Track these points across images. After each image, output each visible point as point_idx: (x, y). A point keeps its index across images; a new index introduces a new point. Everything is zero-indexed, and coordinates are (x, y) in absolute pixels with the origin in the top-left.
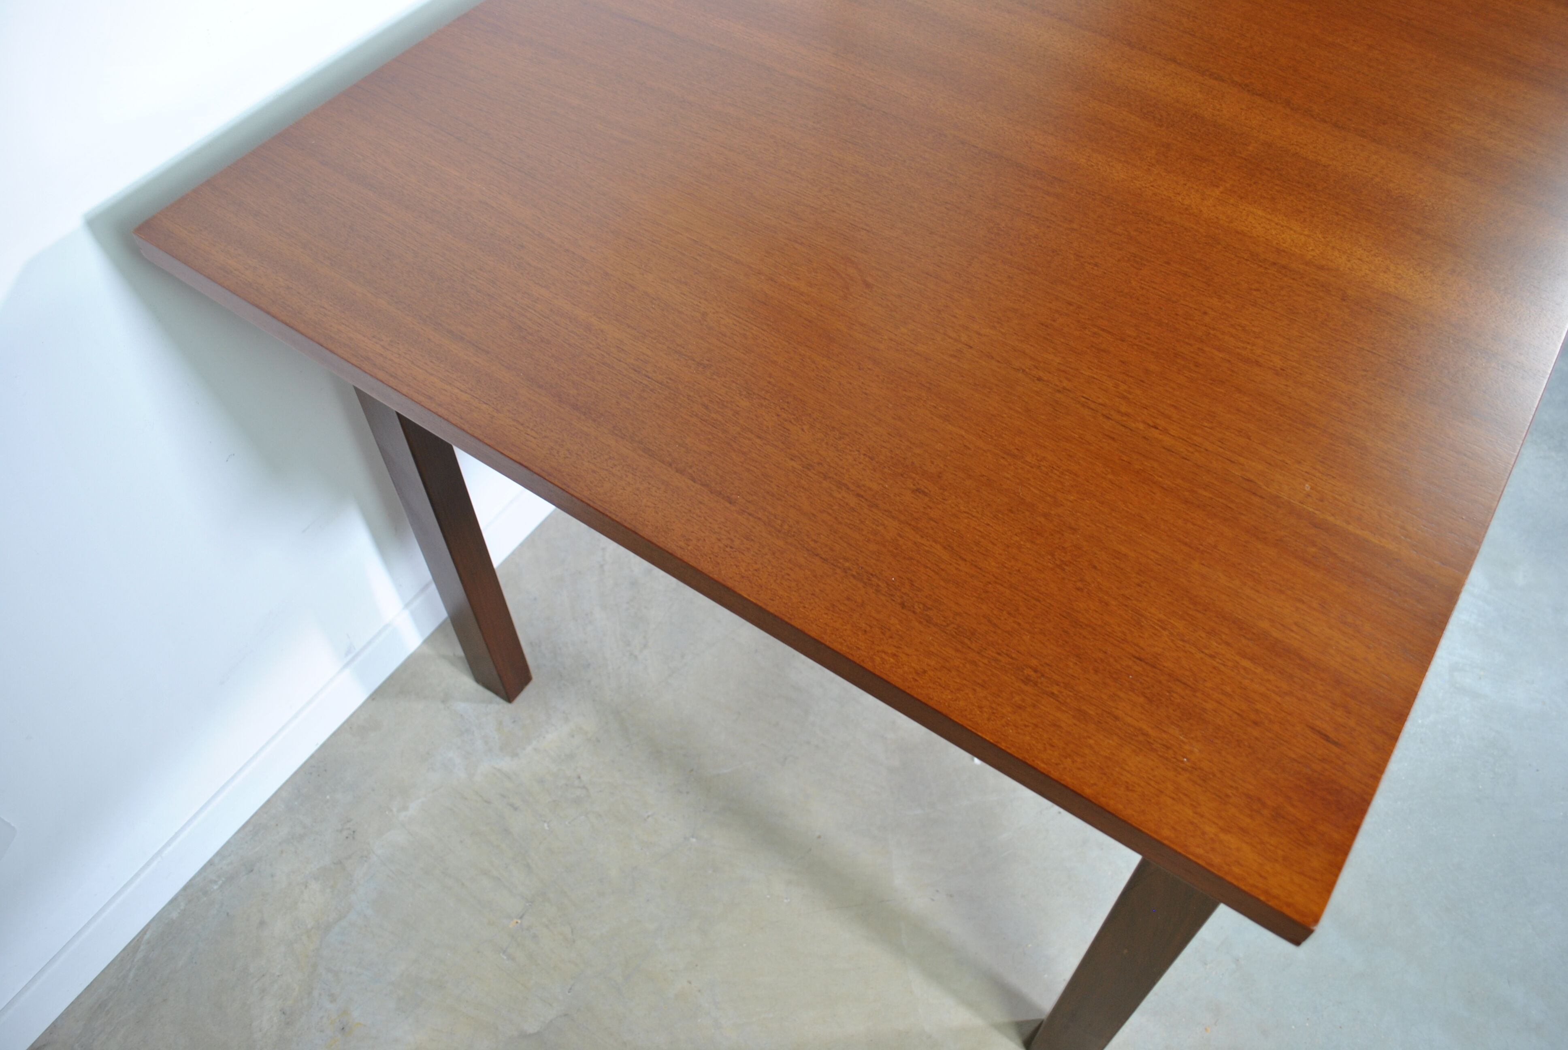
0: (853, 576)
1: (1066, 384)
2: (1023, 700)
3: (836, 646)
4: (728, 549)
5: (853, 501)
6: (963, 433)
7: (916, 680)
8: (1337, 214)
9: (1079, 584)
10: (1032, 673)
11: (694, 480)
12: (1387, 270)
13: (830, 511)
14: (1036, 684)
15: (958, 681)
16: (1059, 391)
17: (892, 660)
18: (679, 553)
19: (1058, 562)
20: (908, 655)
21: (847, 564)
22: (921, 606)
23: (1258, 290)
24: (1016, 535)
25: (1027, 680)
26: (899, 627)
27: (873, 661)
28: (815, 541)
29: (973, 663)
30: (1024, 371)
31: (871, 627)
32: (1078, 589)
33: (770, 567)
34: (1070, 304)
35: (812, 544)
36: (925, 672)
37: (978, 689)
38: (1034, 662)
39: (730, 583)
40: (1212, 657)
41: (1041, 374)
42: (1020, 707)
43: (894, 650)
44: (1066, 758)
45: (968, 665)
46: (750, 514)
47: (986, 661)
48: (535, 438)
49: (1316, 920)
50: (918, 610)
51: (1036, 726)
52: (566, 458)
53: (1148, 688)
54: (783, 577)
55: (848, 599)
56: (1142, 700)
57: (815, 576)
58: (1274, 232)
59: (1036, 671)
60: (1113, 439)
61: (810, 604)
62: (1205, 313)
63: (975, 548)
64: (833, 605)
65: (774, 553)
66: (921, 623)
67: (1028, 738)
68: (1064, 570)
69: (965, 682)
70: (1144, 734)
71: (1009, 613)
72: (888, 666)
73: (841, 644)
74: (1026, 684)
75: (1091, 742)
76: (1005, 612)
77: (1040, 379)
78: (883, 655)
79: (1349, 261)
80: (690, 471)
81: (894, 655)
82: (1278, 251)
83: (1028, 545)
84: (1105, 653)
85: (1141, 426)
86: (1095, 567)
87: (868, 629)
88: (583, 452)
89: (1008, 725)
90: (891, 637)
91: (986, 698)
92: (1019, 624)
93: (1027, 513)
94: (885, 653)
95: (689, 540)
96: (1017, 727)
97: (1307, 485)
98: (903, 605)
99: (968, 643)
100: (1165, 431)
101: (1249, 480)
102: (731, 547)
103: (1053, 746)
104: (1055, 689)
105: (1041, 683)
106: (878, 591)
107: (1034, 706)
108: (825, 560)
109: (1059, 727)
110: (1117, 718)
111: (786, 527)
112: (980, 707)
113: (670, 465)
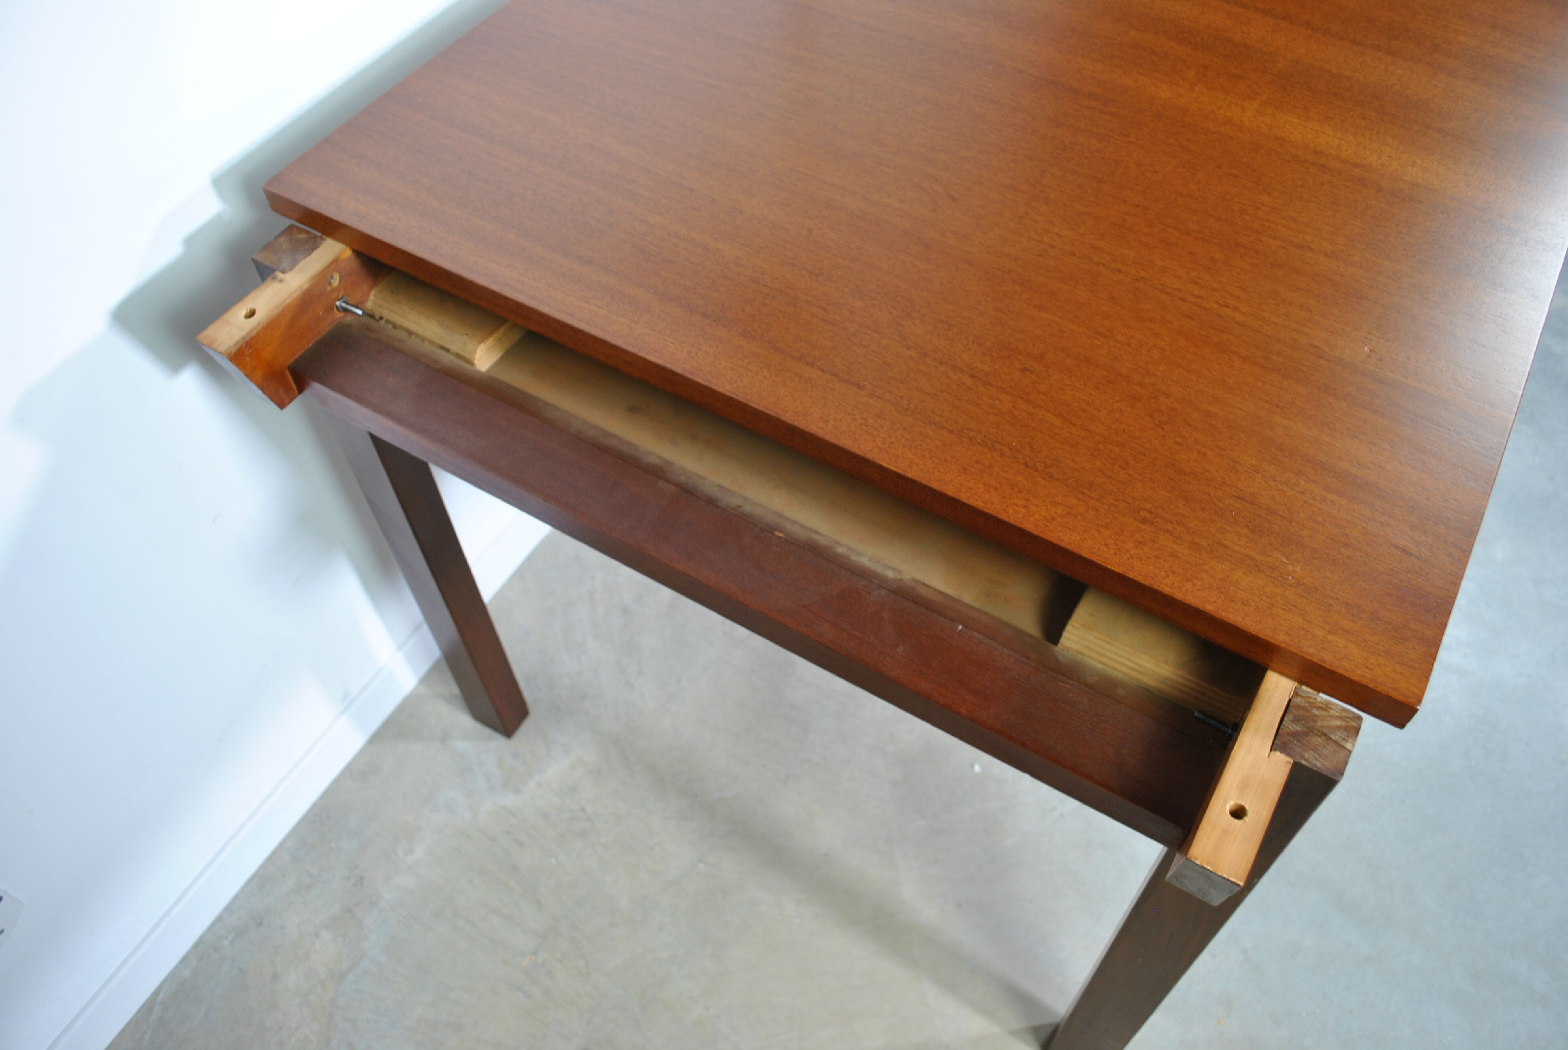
0: (979, 443)
1: (1143, 273)
2: (1143, 537)
3: (972, 502)
4: (864, 427)
5: (969, 382)
6: (1058, 320)
7: (1046, 526)
8: (1364, 118)
9: (1178, 440)
10: (1147, 515)
11: (823, 371)
12: (1414, 164)
13: (950, 391)
14: (1152, 523)
15: (1084, 524)
16: (1137, 280)
17: (1023, 511)
18: (820, 433)
19: (1157, 422)
20: (1036, 506)
21: (971, 434)
22: (1042, 465)
23: (1302, 186)
24: (1117, 402)
25: (1144, 521)
26: (1025, 483)
27: (1006, 512)
28: (941, 416)
29: (1096, 509)
30: (1104, 265)
31: (1000, 484)
32: (1178, 444)
33: (903, 441)
34: (1137, 206)
35: (938, 419)
36: (1054, 519)
37: (1102, 530)
38: (1148, 506)
39: (869, 456)
40: (1303, 493)
41: (1120, 266)
42: (1141, 543)
43: (1023, 502)
44: (1187, 582)
45: (1090, 511)
46: (878, 397)
47: (1106, 507)
48: (673, 344)
49: (1419, 701)
50: (1040, 469)
51: (1157, 557)
52: (704, 359)
53: (1250, 521)
54: (916, 447)
55: (977, 462)
56: (1246, 531)
57: (945, 445)
58: (1310, 137)
59: (1150, 513)
60: (1191, 318)
61: (944, 468)
62: (1258, 208)
63: (1083, 415)
64: (965, 469)
65: (905, 428)
66: (1044, 479)
67: (1151, 567)
68: (1163, 428)
69: (1089, 525)
70: (1251, 559)
71: (1121, 467)
72: (1020, 516)
73: (977, 500)
74: (1144, 524)
75: (1207, 568)
76: (1116, 467)
77: (1119, 271)
78: (1015, 507)
79: (1380, 158)
80: (819, 364)
81: (1025, 507)
82: (1316, 153)
83: (1129, 410)
84: (1209, 495)
85: (1214, 306)
86: (1190, 425)
87: (998, 486)
88: (719, 353)
89: (1132, 557)
90: (1020, 492)
91: (1110, 537)
92: (1131, 475)
93: (1124, 384)
94: (1017, 505)
95: (827, 421)
96: (1141, 559)
97: (1366, 348)
98: (1026, 465)
99: (1089, 493)
100: (1236, 309)
101: (1315, 347)
102: (866, 426)
103: (1174, 573)
104: (1169, 527)
105: (1157, 522)
106: (1002, 454)
107: (1153, 541)
108: (951, 432)
109: (1177, 557)
110: (1226, 547)
111: (912, 406)
112: (1106, 545)
113: (800, 360)
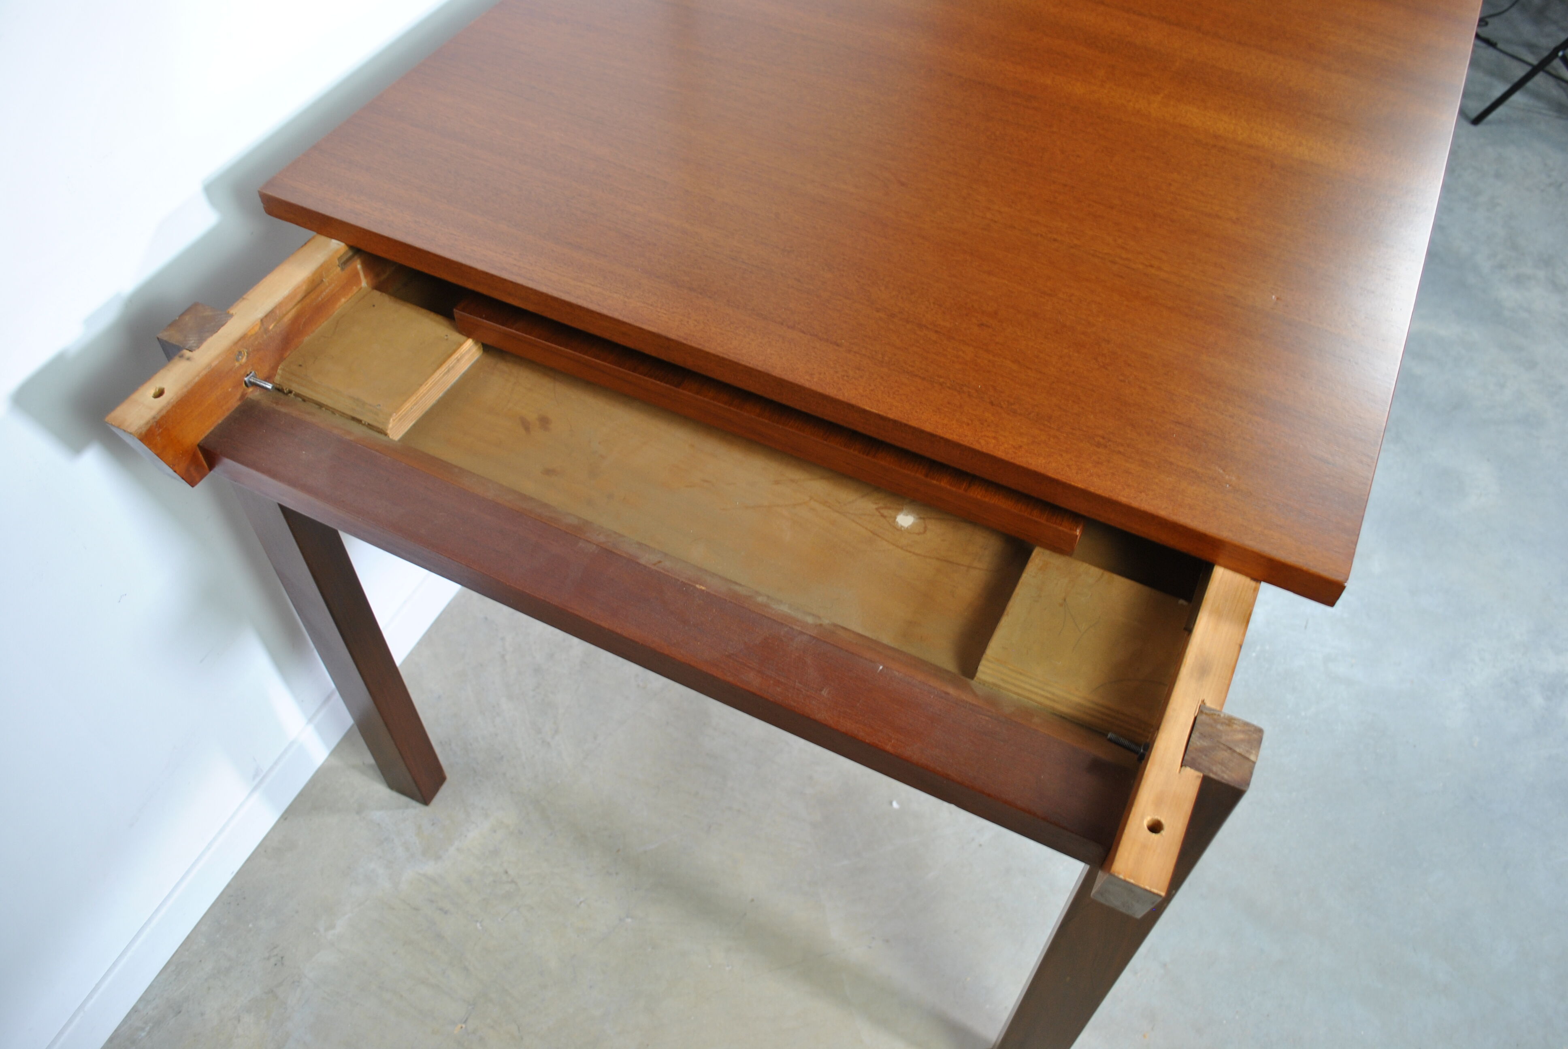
0: (949, 388)
1: (1076, 242)
2: (1099, 458)
3: (948, 436)
4: (845, 378)
5: (934, 337)
6: (1007, 282)
7: (1015, 453)
8: (1254, 107)
9: (1121, 378)
10: (1102, 440)
11: (803, 332)
12: (1300, 144)
13: (918, 345)
14: (1106, 447)
15: (1048, 450)
16: (1072, 247)
17: (994, 441)
18: (807, 385)
19: (1101, 364)
20: (1005, 436)
21: (941, 380)
22: (1006, 403)
23: (1206, 165)
24: (1065, 348)
25: (1098, 445)
26: (992, 418)
27: (979, 443)
28: (912, 366)
29: (1055, 437)
30: (1041, 235)
31: (972, 421)
32: (1121, 381)
33: (882, 388)
34: (1065, 185)
35: (910, 369)
36: (1021, 447)
37: (1064, 455)
38: (1101, 432)
39: (853, 402)
40: (1232, 417)
41: (1055, 236)
42: (1098, 463)
43: (993, 434)
44: (1141, 492)
45: (1052, 439)
46: (855, 352)
47: (1065, 435)
48: (665, 314)
49: (1347, 579)
50: (1004, 406)
51: (1113, 474)
52: (695, 326)
53: (1189, 441)
54: (894, 393)
55: (949, 403)
56: (1186, 449)
57: (919, 390)
58: (1209, 123)
59: (1103, 438)
60: (1121, 277)
61: (921, 409)
62: (1170, 184)
63: (1036, 360)
64: (938, 409)
65: (882, 378)
66: (1008, 414)
67: (1109, 483)
68: (1106, 369)
69: (1052, 450)
70: (1193, 472)
71: (1074, 402)
72: (992, 445)
73: (952, 434)
74: (1099, 447)
75: (1157, 480)
76: (1070, 402)
77: (1055, 240)
78: (986, 439)
79: (1271, 140)
80: (799, 327)
81: (995, 438)
82: (1216, 137)
83: (1076, 355)
84: (1152, 421)
85: (1141, 267)
86: (1129, 365)
87: (970, 422)
88: (708, 320)
89: (1092, 475)
90: (989, 426)
91: (1071, 459)
92: (1083, 408)
93: (1070, 333)
94: (988, 437)
95: (812, 374)
96: (1099, 476)
97: (1273, 297)
98: (992, 403)
99: (1049, 424)
100: (1159, 268)
101: (1232, 297)
102: (847, 376)
103: (1129, 486)
104: (1121, 449)
105: (1110, 445)
106: (970, 396)
107: (1109, 462)
108: (924, 379)
109: (1130, 473)
110: (1171, 463)
111: (886, 358)
112: (1068, 466)
113: (782, 324)
